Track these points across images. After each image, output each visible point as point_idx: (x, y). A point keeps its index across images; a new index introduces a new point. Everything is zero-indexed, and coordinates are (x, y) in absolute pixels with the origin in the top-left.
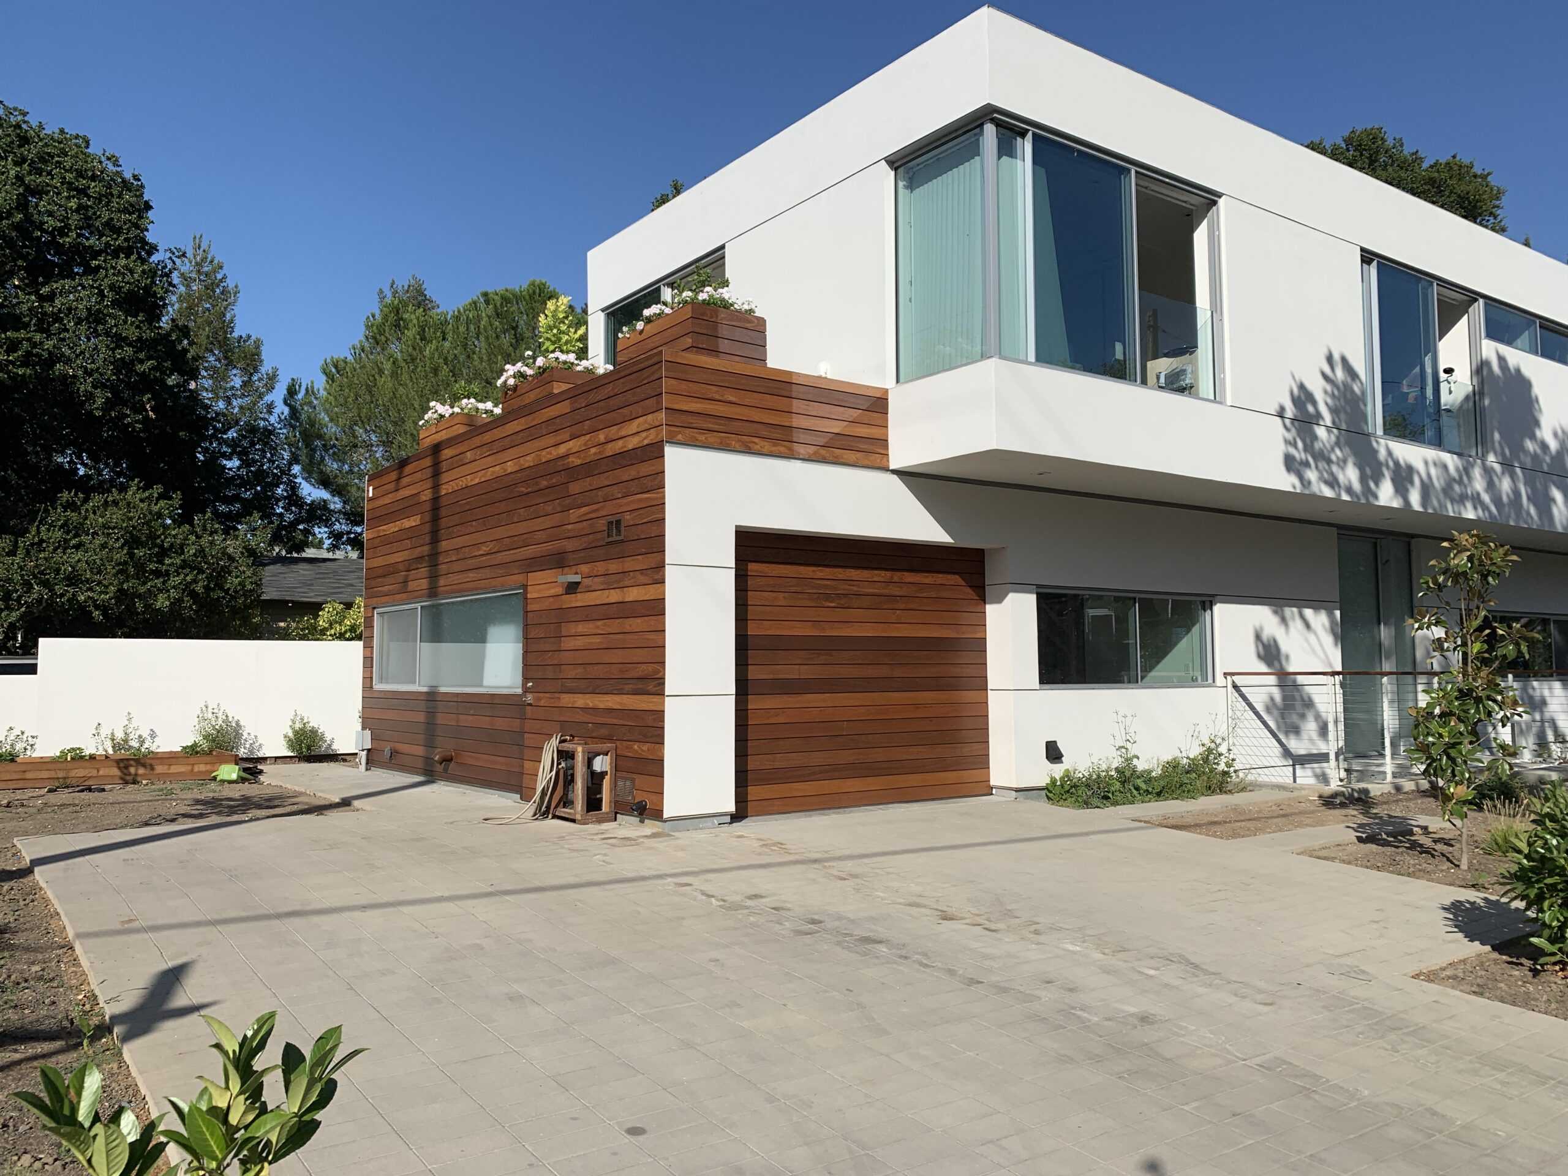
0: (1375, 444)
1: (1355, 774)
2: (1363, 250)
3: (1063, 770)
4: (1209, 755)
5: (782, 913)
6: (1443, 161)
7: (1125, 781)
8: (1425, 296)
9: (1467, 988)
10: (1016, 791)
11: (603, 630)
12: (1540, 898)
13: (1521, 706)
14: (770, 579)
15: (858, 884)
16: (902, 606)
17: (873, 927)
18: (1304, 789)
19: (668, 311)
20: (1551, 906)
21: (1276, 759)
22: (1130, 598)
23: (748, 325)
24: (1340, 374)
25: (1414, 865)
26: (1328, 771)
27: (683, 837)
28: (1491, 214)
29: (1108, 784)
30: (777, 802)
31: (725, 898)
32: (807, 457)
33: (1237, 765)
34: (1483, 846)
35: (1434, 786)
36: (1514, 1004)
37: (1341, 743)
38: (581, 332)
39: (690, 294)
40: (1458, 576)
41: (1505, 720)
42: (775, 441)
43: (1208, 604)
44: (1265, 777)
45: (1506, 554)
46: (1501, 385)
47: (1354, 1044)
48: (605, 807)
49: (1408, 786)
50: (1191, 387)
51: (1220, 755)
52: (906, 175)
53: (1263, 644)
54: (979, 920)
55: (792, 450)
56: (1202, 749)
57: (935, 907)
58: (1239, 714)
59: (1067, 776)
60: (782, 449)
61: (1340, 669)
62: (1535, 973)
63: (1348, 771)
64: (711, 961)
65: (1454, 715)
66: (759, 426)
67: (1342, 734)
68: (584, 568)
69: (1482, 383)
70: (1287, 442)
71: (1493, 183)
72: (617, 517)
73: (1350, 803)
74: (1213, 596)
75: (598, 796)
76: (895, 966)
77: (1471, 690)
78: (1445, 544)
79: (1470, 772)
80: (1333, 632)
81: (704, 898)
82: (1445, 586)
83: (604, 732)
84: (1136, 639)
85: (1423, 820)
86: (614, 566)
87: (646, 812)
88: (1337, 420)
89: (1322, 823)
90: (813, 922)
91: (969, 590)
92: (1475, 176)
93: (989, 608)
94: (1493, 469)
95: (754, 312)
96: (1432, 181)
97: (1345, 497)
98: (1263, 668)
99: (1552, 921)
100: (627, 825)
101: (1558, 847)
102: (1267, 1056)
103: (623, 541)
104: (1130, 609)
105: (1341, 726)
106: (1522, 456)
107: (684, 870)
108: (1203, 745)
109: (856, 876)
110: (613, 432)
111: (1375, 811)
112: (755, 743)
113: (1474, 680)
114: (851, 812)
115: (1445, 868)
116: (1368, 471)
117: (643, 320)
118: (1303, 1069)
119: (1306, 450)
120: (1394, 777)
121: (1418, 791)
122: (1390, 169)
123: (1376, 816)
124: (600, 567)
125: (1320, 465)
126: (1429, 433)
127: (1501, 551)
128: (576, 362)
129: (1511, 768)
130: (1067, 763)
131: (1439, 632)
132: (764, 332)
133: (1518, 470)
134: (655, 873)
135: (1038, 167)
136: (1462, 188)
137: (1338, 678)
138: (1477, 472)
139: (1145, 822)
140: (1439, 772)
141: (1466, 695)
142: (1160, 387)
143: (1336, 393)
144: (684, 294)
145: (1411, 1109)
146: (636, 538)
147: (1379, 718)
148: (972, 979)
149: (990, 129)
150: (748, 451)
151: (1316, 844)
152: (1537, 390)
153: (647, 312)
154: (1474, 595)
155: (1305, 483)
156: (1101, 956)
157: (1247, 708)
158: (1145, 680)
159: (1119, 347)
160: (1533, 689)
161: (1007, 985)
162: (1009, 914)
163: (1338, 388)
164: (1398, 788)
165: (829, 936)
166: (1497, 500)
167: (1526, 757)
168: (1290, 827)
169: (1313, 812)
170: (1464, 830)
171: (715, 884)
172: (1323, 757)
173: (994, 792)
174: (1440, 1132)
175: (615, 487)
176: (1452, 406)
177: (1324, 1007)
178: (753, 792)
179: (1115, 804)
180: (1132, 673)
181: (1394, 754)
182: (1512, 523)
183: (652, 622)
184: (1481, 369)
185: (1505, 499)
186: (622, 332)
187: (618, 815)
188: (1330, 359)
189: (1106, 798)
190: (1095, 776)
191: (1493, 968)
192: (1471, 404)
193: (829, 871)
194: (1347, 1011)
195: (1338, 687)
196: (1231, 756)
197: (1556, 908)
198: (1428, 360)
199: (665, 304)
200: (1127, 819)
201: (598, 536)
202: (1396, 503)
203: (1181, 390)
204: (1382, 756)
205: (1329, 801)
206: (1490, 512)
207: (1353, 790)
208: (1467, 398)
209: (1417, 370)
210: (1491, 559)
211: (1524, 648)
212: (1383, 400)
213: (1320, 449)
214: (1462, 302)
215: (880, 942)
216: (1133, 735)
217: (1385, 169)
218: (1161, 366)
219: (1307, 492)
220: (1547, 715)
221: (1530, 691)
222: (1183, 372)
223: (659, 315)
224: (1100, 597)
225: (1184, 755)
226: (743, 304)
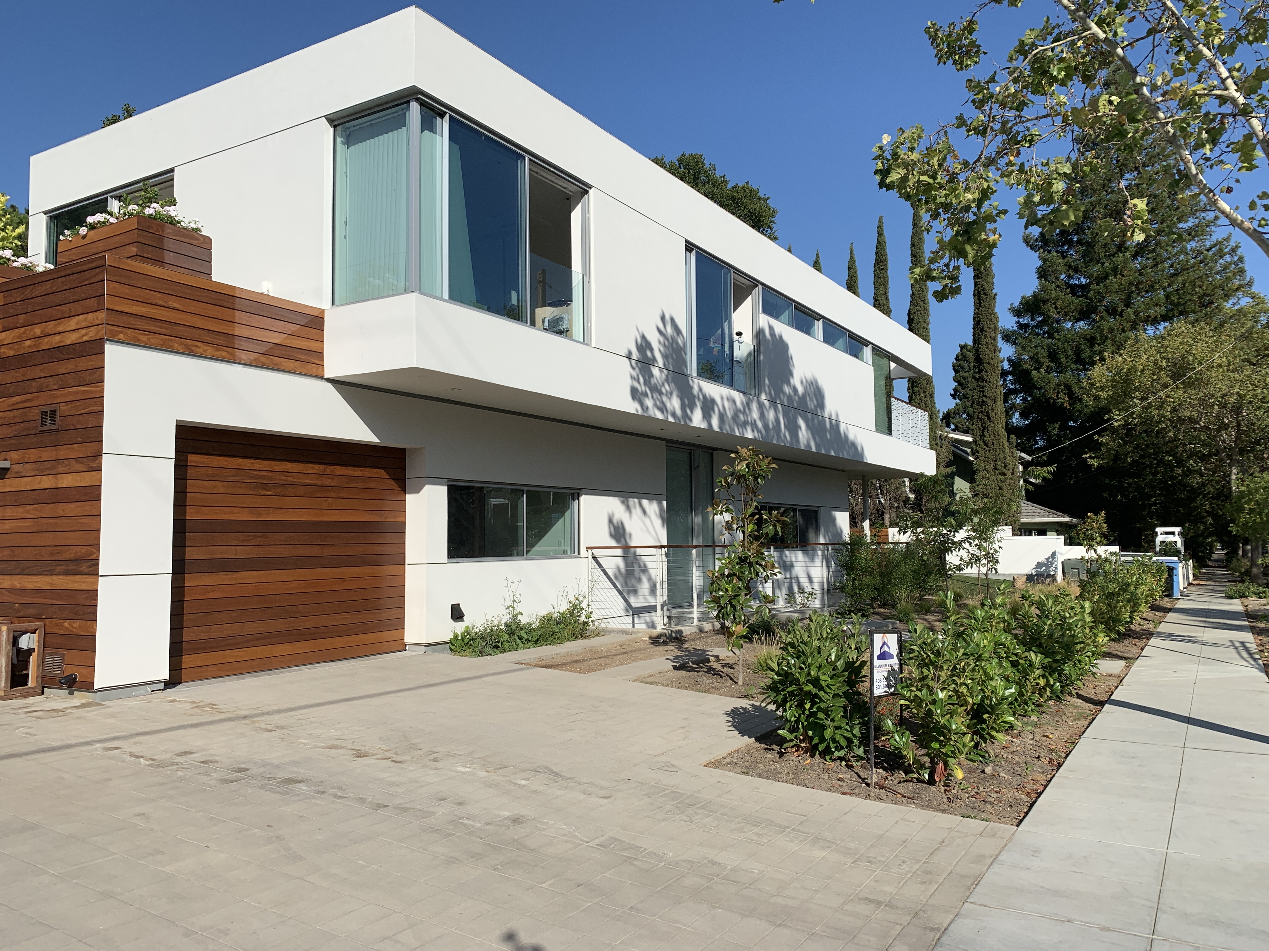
0: (691, 382)
1: (674, 620)
2: (687, 241)
3: (464, 627)
4: (575, 609)
5: (211, 765)
6: (740, 185)
7: (511, 633)
8: (726, 279)
9: (739, 770)
10: (425, 646)
11: (33, 514)
12: (785, 701)
13: (777, 568)
14: (209, 469)
15: (284, 734)
16: (333, 495)
17: (295, 769)
18: (639, 632)
19: (112, 220)
20: (791, 707)
21: (621, 611)
22: (520, 490)
23: (195, 242)
24: (669, 330)
25: (709, 684)
26: (655, 619)
27: (114, 705)
28: (769, 226)
29: (498, 636)
30: (210, 668)
31: (155, 757)
32: (248, 362)
33: (594, 617)
34: (752, 667)
35: (723, 626)
36: (767, 778)
37: (665, 598)
38: (21, 229)
39: (136, 207)
40: (740, 478)
41: (767, 578)
42: (218, 346)
43: (576, 496)
44: (613, 625)
45: (769, 463)
46: (771, 346)
47: (664, 820)
48: (31, 682)
49: (707, 627)
50: (567, 331)
51: (582, 609)
52: (344, 133)
53: (614, 526)
54: (388, 755)
55: (234, 356)
56: (569, 605)
57: (352, 747)
58: (596, 578)
59: (467, 631)
60: (224, 354)
61: (665, 543)
62: (781, 754)
63: (669, 618)
64: (137, 815)
65: (736, 575)
66: (201, 332)
67: (666, 591)
68: (15, 455)
69: (759, 344)
70: (632, 378)
71: (770, 205)
72: (53, 407)
73: (670, 641)
74: (580, 489)
75: (24, 672)
76: (313, 801)
77: (746, 558)
78: (733, 455)
79: (745, 616)
80: (662, 518)
81: (133, 759)
82: (732, 485)
83: (32, 611)
84: (523, 523)
85: (716, 651)
86: (47, 454)
87: (76, 684)
88: (667, 363)
89: (650, 657)
90: (240, 770)
91: (392, 482)
92: (760, 199)
93: (408, 497)
94: (764, 404)
95: (201, 231)
96: (733, 199)
97: (671, 419)
98: (613, 543)
99: (791, 717)
100: (56, 698)
101: (794, 665)
102: (604, 838)
103: (57, 430)
104: (520, 498)
105: (666, 585)
106: (782, 396)
107: (113, 735)
108: (570, 602)
109: (282, 728)
110: (50, 327)
111: (685, 646)
112: (191, 616)
113: (749, 550)
114: (281, 672)
115: (728, 685)
116: (686, 401)
117: (86, 226)
118: (629, 843)
119: (645, 384)
120: (699, 621)
121: (714, 630)
122: (707, 186)
123: (687, 650)
124: (32, 454)
125: (654, 395)
126: (726, 378)
127: (766, 461)
128: (13, 258)
129: (770, 612)
130: (468, 621)
131: (727, 517)
132: (209, 249)
133: (779, 406)
134: (83, 740)
135: (454, 144)
136: (751, 206)
137: (664, 550)
138: (754, 406)
139: (525, 664)
140: (726, 616)
141: (743, 561)
142: (545, 329)
143: (667, 343)
144: (130, 207)
145: (699, 863)
146: (72, 427)
147: (690, 578)
148: (379, 804)
149: (415, 107)
150: (191, 353)
151: (646, 673)
152: (792, 351)
153: (90, 219)
154: (749, 491)
155: (645, 408)
156: (485, 774)
157: (602, 573)
158: (530, 553)
159: (514, 295)
160: (786, 556)
161: (408, 806)
162: (414, 747)
163: (668, 340)
164: (701, 630)
165: (254, 782)
166: (766, 426)
167: (781, 604)
168: (629, 661)
169: (645, 649)
170: (740, 657)
171: (145, 746)
172: (652, 609)
173: (407, 648)
174: (718, 876)
175: (50, 379)
176: (740, 359)
177: (645, 795)
178: (188, 660)
179: (503, 651)
180: (520, 548)
181: (699, 605)
182: (775, 442)
183: (87, 507)
184: (758, 334)
185: (771, 426)
186: (64, 235)
187: (46, 689)
188: (663, 318)
189: (497, 647)
190: (488, 630)
191: (756, 754)
192: (752, 358)
193: (257, 725)
194: (661, 796)
195: (664, 556)
196: (590, 610)
197: (794, 708)
198: (726, 325)
199: (111, 214)
200: (511, 662)
201: (32, 424)
202: (704, 426)
203: (560, 333)
204: (692, 605)
205: (656, 641)
206: (762, 434)
207: (672, 631)
208: (750, 354)
209: (720, 331)
210: (760, 466)
211: (779, 529)
212: (697, 352)
213: (655, 384)
214: (748, 286)
215: (301, 782)
216: (518, 596)
217: (704, 185)
218: (545, 313)
219: (645, 415)
220: (794, 574)
221: (784, 558)
222: (561, 319)
223: (104, 223)
224: (500, 489)
225: (556, 610)
226: (190, 222)
